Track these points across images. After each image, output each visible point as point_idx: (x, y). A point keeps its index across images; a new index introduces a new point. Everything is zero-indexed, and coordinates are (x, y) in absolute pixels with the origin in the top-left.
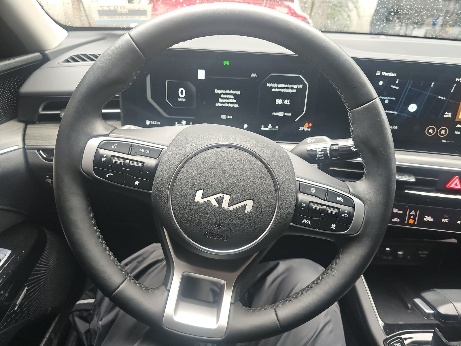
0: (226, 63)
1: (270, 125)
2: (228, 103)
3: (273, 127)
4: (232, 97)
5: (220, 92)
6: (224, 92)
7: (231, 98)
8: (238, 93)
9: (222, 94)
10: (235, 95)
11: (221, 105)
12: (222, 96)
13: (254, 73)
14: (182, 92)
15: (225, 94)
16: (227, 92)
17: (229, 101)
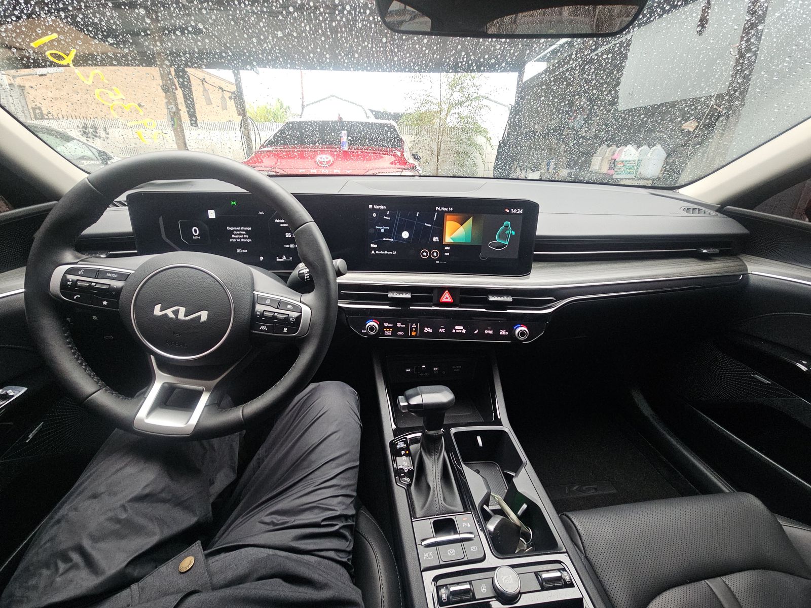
0: (234, 203)
1: (284, 256)
2: (241, 238)
3: (287, 258)
4: (244, 232)
5: (232, 229)
6: (236, 229)
7: (243, 234)
8: (249, 229)
9: (234, 230)
10: (246, 231)
11: (235, 240)
12: (235, 232)
13: (261, 212)
14: (195, 230)
15: (237, 230)
16: (239, 228)
17: (242, 236)
